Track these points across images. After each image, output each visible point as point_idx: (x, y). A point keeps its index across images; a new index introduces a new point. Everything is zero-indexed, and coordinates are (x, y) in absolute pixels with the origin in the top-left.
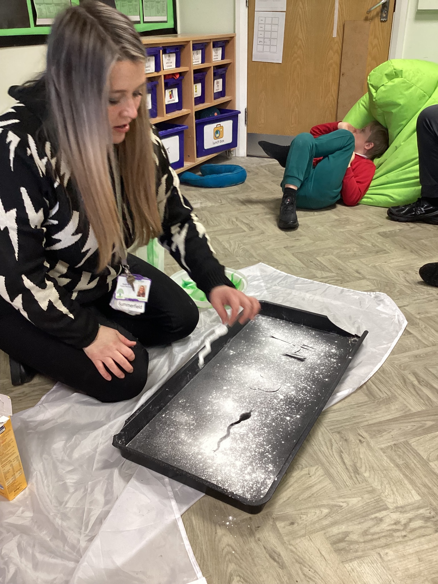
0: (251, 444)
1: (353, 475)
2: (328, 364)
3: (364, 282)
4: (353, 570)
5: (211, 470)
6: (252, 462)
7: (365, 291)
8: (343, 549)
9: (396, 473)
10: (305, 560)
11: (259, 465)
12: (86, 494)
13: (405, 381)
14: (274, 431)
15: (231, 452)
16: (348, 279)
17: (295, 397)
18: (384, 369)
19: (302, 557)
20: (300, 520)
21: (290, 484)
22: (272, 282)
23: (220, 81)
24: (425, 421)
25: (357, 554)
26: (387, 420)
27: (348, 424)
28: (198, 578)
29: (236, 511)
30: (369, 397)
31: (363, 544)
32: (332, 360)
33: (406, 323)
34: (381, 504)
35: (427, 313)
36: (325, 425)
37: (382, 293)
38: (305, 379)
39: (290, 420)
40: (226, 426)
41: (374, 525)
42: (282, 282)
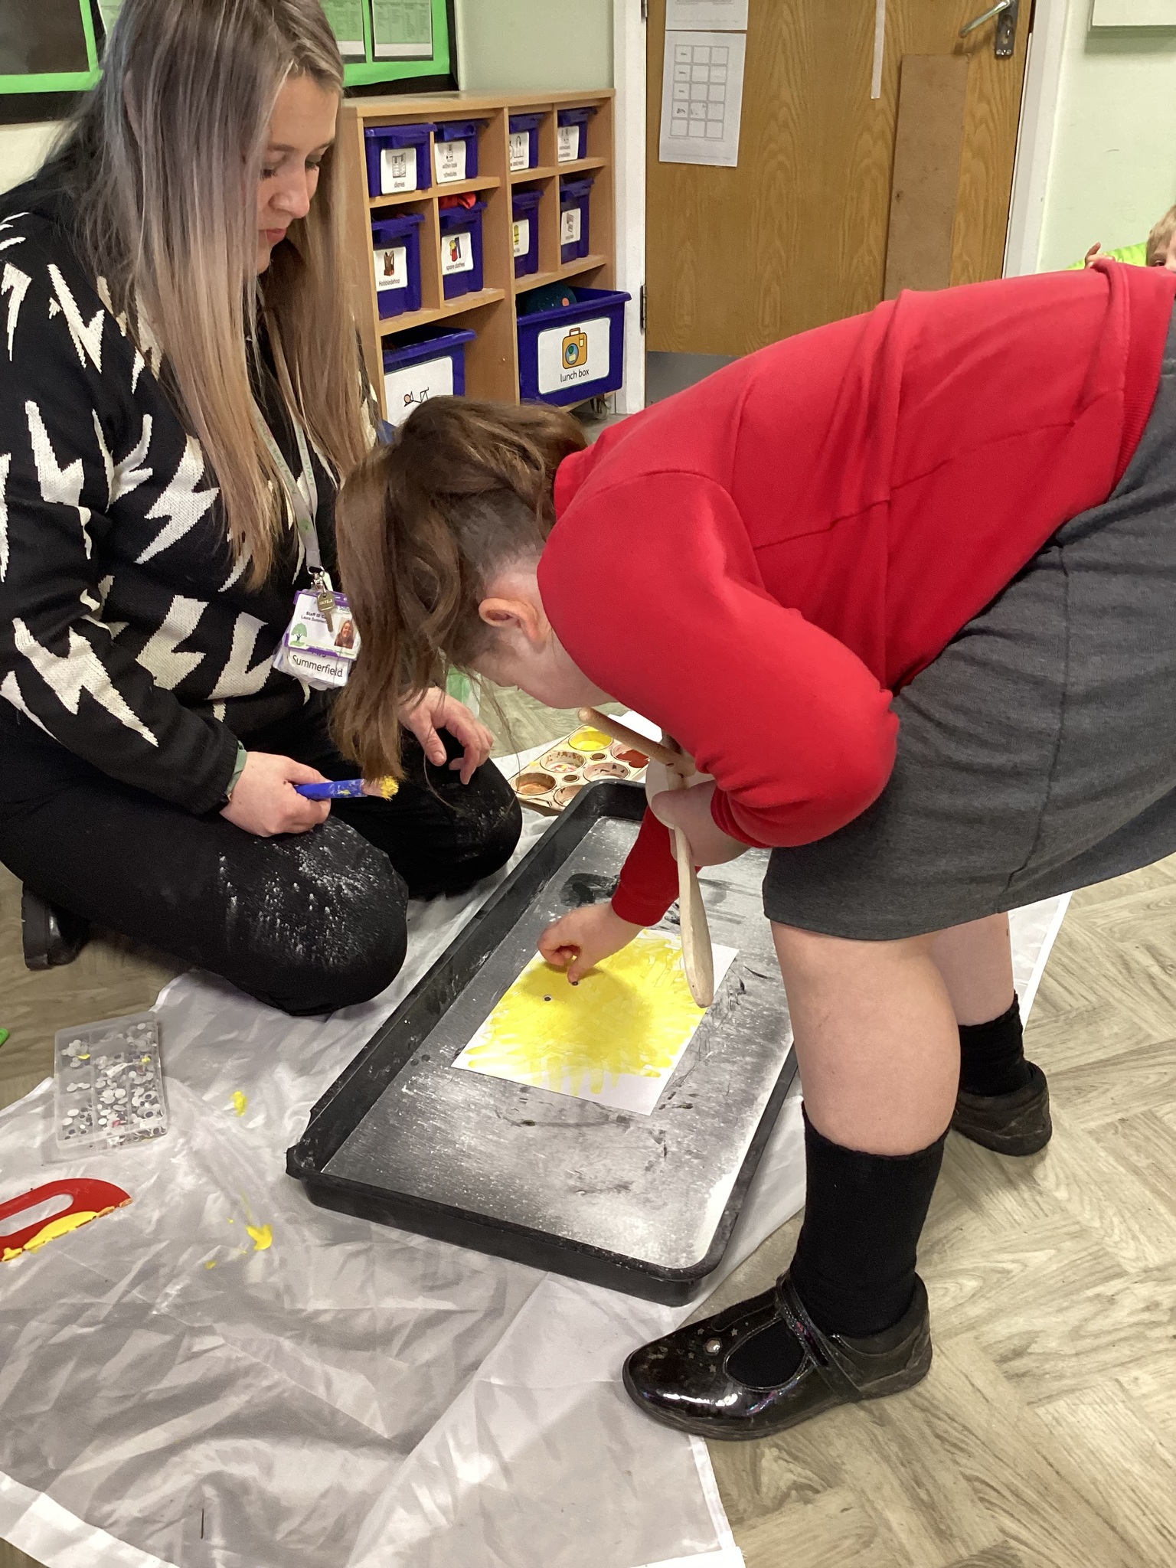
4: (1057, 1421)
8: (1026, 1372)
9: (1134, 1189)
13: (1128, 968)
18: (1069, 936)
23: (576, 213)
25: (1062, 1383)
26: (1094, 1063)
30: (1044, 1010)
31: (1074, 1359)
34: (1107, 1264)
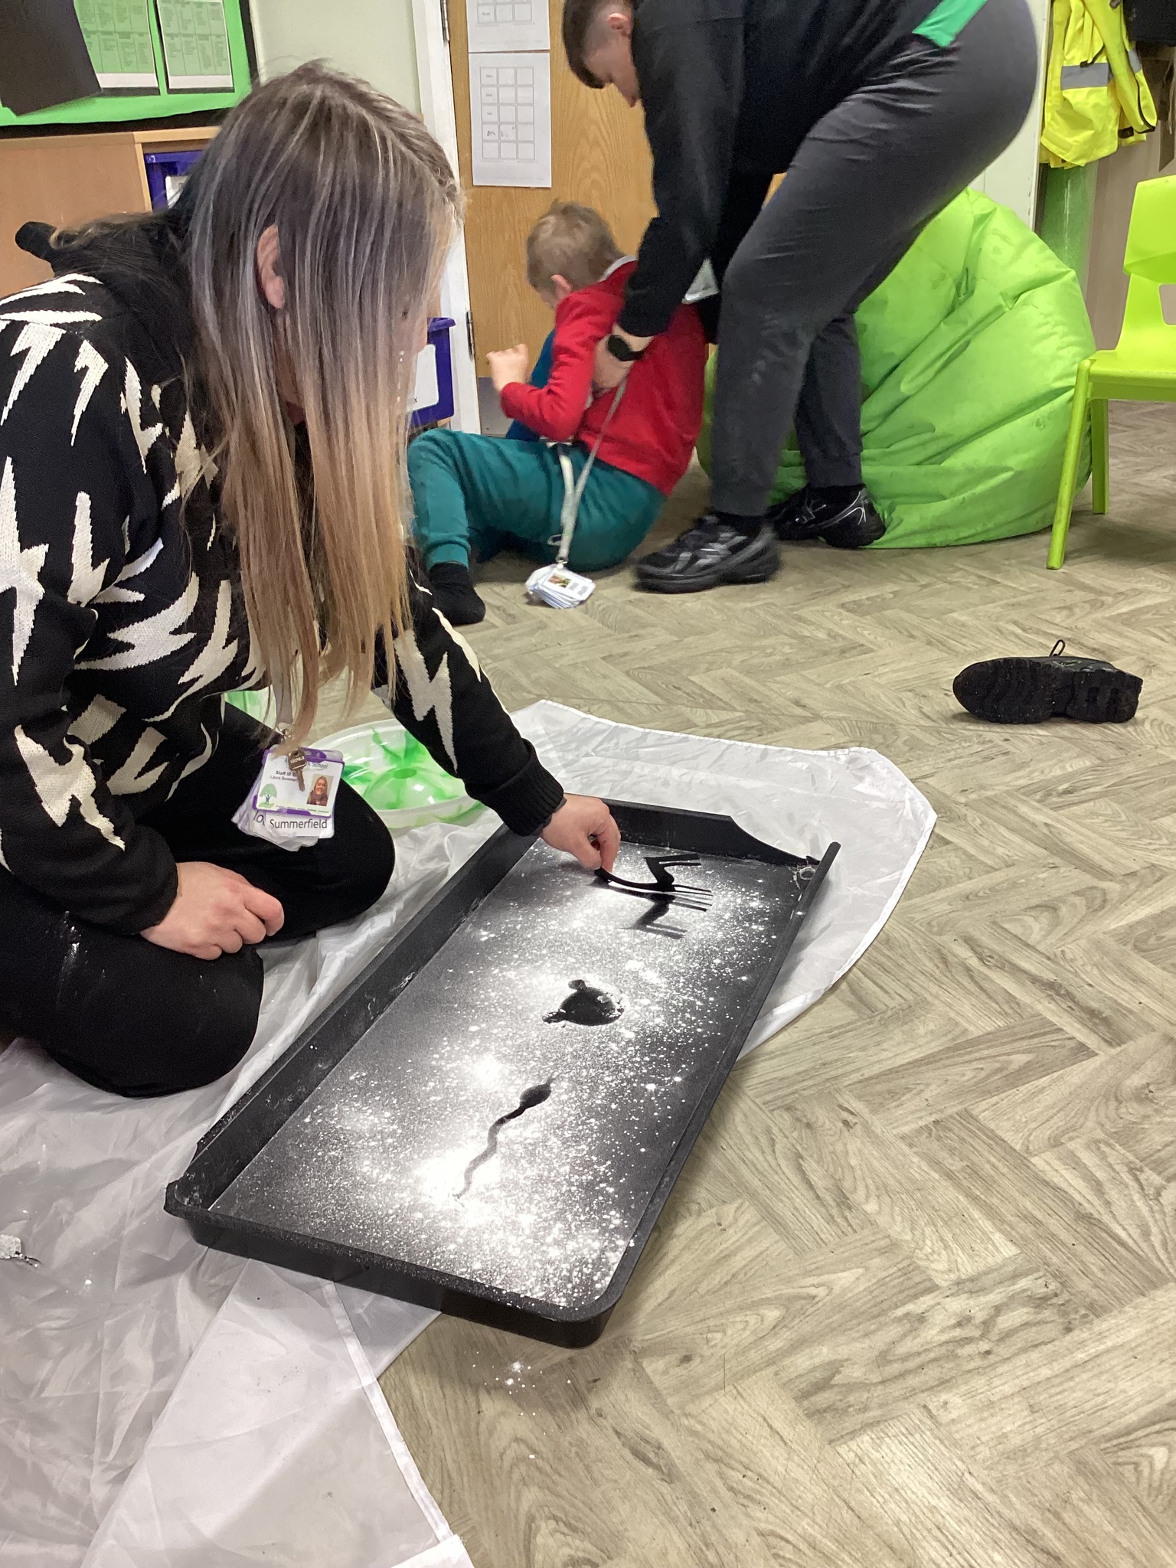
0: (556, 1165)
1: (834, 1212)
2: (745, 938)
3: (816, 728)
4: (860, 1460)
5: (452, 1247)
6: (563, 1211)
7: (822, 749)
8: (829, 1407)
9: (947, 1195)
10: (729, 1450)
11: (583, 1218)
12: (99, 1356)
13: (945, 961)
14: (616, 1123)
15: (504, 1194)
16: (776, 723)
17: (665, 1032)
18: (887, 935)
19: (720, 1443)
20: (705, 1347)
21: (671, 1256)
22: (577, 749)
24: (1008, 1054)
25: (867, 1415)
26: (909, 1063)
27: (810, 1083)
28: (440, 1538)
29: (532, 1345)
30: (858, 1012)
31: (880, 1387)
32: (754, 927)
33: (933, 816)
34: (917, 1279)
35: (982, 787)
36: (750, 1093)
37: (866, 750)
38: (688, 981)
39: (656, 1092)
40: (484, 1128)
41: (904, 1336)
42: (605, 745)
